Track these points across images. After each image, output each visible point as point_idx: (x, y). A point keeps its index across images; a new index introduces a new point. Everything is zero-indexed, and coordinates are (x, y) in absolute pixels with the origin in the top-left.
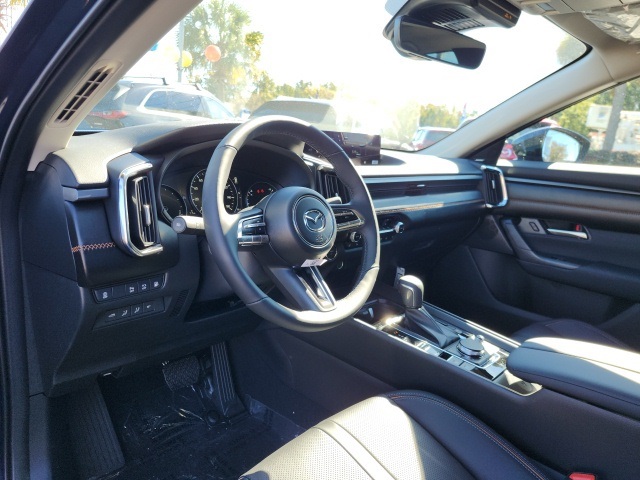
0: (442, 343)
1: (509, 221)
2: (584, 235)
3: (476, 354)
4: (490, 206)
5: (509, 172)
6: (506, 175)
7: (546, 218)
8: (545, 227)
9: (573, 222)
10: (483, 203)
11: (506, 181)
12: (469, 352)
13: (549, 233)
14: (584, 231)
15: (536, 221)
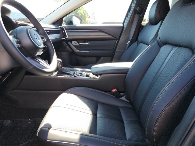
0: (72, 75)
1: (70, 42)
2: (88, 43)
3: (81, 74)
4: (64, 38)
5: (66, 28)
6: (66, 29)
7: (78, 40)
8: (79, 43)
9: (84, 40)
10: (62, 38)
11: (66, 31)
12: (80, 74)
13: (80, 44)
14: (88, 42)
15: (76, 41)
